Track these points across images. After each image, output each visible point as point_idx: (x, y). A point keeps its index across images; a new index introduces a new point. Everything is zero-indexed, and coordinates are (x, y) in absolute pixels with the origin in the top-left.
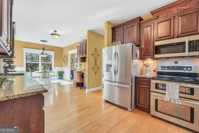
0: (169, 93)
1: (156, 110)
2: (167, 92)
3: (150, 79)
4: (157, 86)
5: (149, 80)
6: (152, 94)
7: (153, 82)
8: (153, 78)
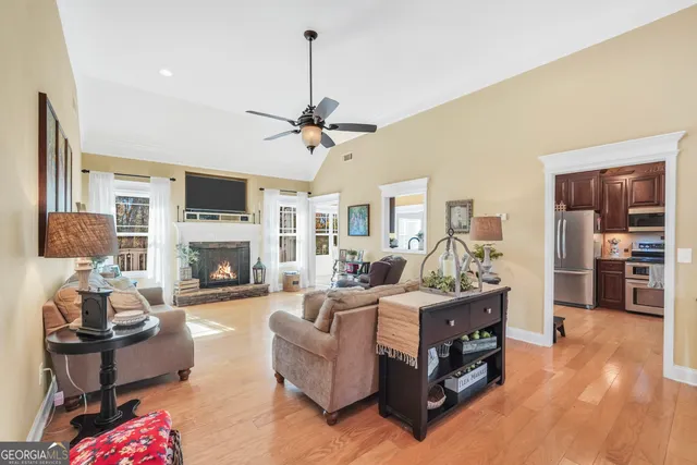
0: (654, 277)
1: (635, 303)
2: (650, 277)
3: (623, 262)
4: (635, 270)
5: (621, 264)
6: (627, 281)
7: (629, 267)
8: (628, 261)
